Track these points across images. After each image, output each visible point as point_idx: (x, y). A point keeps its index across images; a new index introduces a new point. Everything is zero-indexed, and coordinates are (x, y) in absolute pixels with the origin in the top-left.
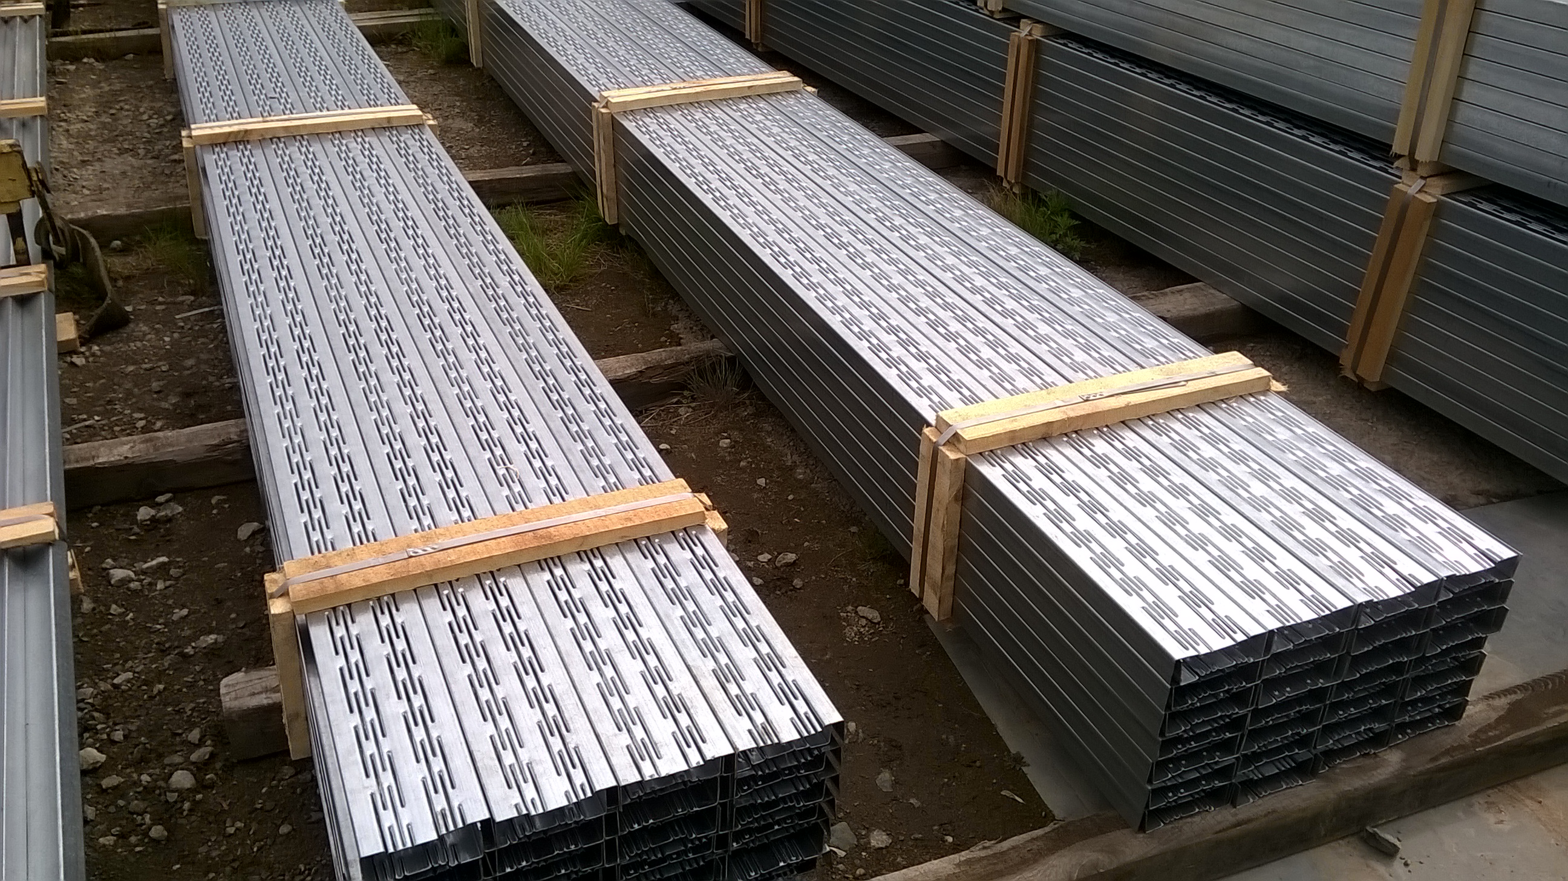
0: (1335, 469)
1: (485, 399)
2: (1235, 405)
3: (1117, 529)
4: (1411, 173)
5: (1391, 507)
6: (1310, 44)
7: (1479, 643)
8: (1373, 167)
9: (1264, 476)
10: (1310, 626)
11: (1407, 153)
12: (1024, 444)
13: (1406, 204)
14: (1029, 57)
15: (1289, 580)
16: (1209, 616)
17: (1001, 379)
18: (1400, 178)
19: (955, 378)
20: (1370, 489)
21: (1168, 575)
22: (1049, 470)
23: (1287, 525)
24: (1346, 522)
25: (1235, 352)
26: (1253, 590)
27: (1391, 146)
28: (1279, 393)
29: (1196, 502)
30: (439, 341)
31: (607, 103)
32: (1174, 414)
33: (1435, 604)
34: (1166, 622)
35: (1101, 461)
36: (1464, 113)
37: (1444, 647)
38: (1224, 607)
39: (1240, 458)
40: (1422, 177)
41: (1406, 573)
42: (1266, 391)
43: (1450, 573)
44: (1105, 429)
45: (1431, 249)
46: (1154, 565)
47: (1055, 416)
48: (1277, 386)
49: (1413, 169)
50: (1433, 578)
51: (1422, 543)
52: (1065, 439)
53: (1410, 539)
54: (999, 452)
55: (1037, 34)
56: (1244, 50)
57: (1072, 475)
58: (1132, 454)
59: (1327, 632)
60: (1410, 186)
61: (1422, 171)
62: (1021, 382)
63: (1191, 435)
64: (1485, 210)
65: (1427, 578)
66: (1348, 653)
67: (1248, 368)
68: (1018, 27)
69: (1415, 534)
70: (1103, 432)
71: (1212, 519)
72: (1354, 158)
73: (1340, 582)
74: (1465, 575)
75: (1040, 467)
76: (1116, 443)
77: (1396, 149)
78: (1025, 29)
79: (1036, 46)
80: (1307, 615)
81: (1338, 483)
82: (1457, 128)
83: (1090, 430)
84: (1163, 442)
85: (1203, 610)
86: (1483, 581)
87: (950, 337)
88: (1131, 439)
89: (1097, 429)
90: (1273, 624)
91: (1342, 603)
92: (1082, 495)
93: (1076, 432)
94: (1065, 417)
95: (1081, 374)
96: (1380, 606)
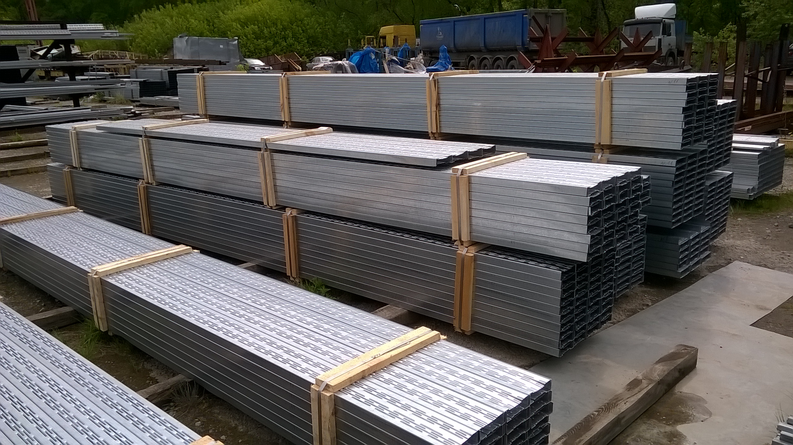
0: (476, 364)
1: (88, 424)
2: (430, 347)
3: (406, 407)
4: (462, 246)
5: (501, 373)
6: (411, 203)
7: (546, 420)
8: (446, 246)
9: (452, 373)
10: (490, 426)
11: (458, 239)
12: (355, 382)
13: (463, 258)
14: (293, 223)
15: (476, 410)
16: (454, 432)
17: (335, 358)
18: (458, 248)
19: (316, 362)
20: (491, 368)
21: (433, 420)
22: (370, 390)
23: (467, 389)
24: (488, 383)
25: (423, 327)
26: (466, 417)
27: (451, 237)
28: (444, 339)
29: (432, 389)
30: (50, 402)
31: (96, 273)
32: (409, 356)
33: (529, 406)
34: (439, 438)
35: (388, 382)
36: (474, 221)
37: (536, 424)
38: (458, 427)
39: (440, 368)
40: (466, 247)
41: (516, 397)
42: (439, 340)
43: (531, 392)
44: (385, 368)
45: (476, 274)
46: (426, 418)
47: (365, 367)
48: (443, 337)
49: (462, 245)
50: (526, 396)
51: (517, 384)
52: (371, 376)
53: (512, 383)
54: (347, 388)
55: (295, 213)
56: (385, 209)
57: (380, 390)
58: (399, 376)
59: (497, 427)
60: (463, 251)
61: (465, 245)
62: (344, 357)
63: (418, 363)
64: (492, 255)
65: (524, 396)
66: (506, 434)
67: (429, 332)
68: (285, 212)
69: (513, 381)
70: (385, 370)
71: (440, 394)
72: (438, 244)
73: (495, 406)
74: (536, 392)
75: (366, 390)
76: (392, 373)
77: (453, 238)
78: (288, 212)
79: (295, 218)
80: (489, 421)
81: (479, 369)
82: (474, 227)
83: (379, 370)
84: (409, 368)
85: (451, 430)
86: (542, 393)
87: (306, 345)
88: (397, 370)
89: (382, 369)
90: (478, 428)
91: (499, 414)
92: (387, 397)
93: (374, 372)
94: (369, 367)
95: (366, 349)
96: (511, 412)
